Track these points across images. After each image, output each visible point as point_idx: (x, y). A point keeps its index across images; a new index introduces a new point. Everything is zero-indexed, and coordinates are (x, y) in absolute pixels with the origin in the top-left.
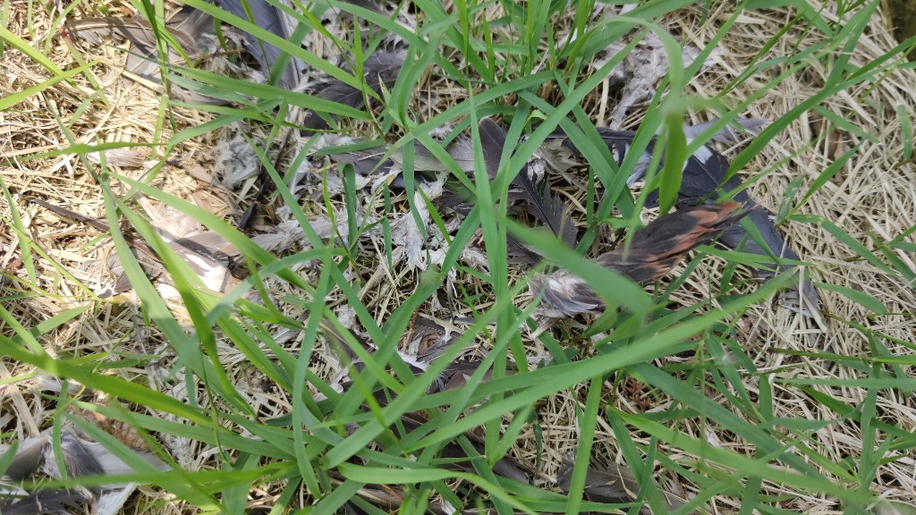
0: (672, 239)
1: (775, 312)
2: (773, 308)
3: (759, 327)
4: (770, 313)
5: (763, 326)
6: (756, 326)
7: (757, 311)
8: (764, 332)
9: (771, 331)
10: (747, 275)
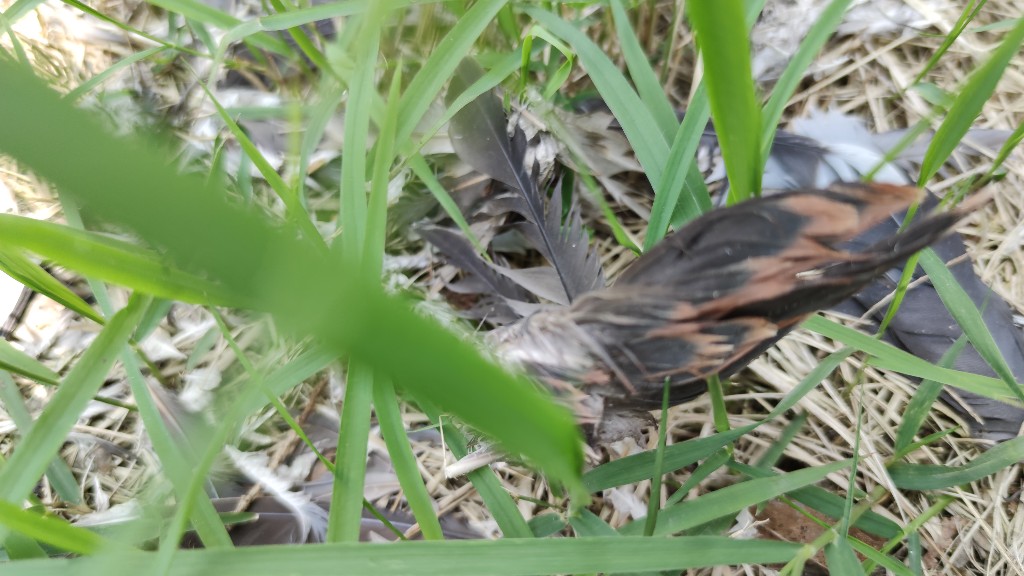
0: (734, 268)
1: (1011, 515)
2: (1006, 505)
3: (974, 542)
4: (1000, 515)
5: (982, 542)
6: (965, 540)
7: (971, 508)
8: (983, 554)
9: (998, 554)
10: (959, 431)
